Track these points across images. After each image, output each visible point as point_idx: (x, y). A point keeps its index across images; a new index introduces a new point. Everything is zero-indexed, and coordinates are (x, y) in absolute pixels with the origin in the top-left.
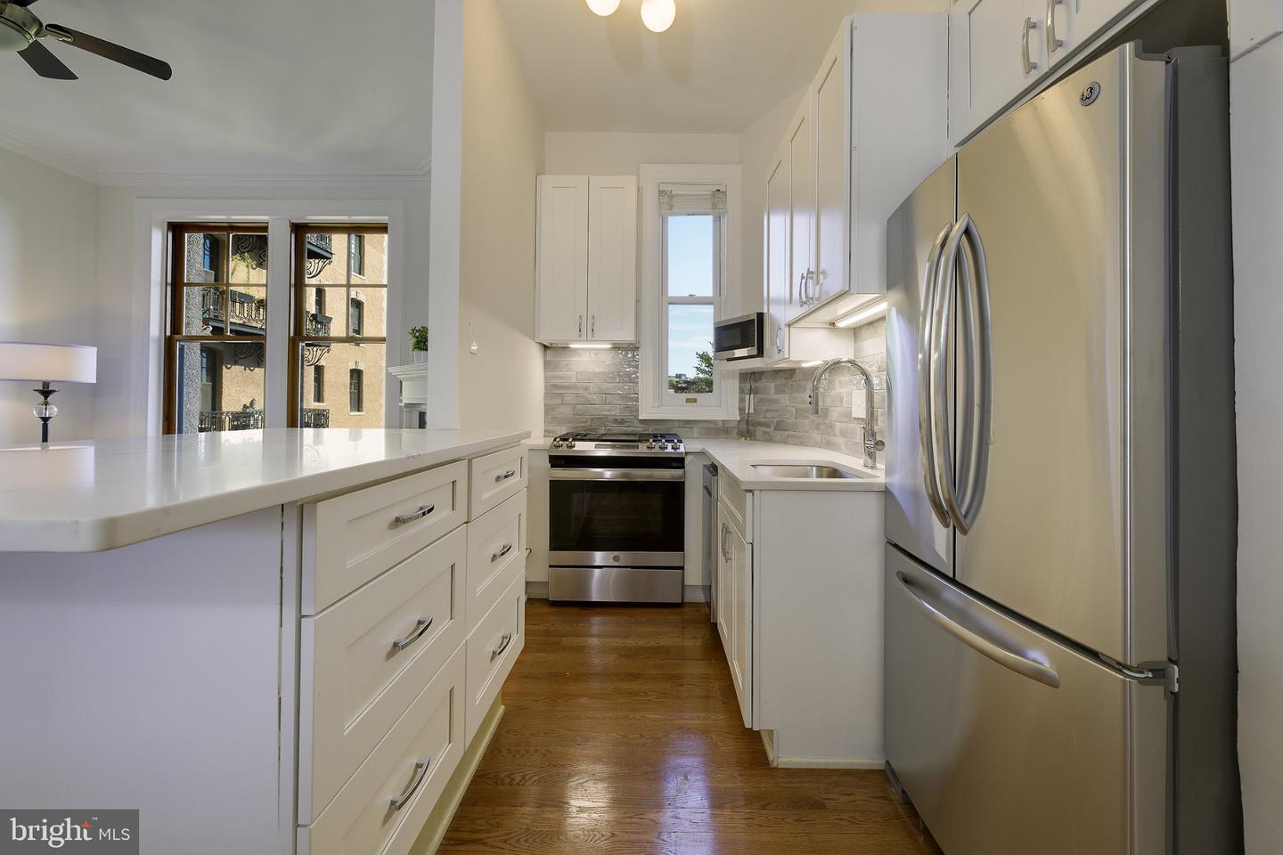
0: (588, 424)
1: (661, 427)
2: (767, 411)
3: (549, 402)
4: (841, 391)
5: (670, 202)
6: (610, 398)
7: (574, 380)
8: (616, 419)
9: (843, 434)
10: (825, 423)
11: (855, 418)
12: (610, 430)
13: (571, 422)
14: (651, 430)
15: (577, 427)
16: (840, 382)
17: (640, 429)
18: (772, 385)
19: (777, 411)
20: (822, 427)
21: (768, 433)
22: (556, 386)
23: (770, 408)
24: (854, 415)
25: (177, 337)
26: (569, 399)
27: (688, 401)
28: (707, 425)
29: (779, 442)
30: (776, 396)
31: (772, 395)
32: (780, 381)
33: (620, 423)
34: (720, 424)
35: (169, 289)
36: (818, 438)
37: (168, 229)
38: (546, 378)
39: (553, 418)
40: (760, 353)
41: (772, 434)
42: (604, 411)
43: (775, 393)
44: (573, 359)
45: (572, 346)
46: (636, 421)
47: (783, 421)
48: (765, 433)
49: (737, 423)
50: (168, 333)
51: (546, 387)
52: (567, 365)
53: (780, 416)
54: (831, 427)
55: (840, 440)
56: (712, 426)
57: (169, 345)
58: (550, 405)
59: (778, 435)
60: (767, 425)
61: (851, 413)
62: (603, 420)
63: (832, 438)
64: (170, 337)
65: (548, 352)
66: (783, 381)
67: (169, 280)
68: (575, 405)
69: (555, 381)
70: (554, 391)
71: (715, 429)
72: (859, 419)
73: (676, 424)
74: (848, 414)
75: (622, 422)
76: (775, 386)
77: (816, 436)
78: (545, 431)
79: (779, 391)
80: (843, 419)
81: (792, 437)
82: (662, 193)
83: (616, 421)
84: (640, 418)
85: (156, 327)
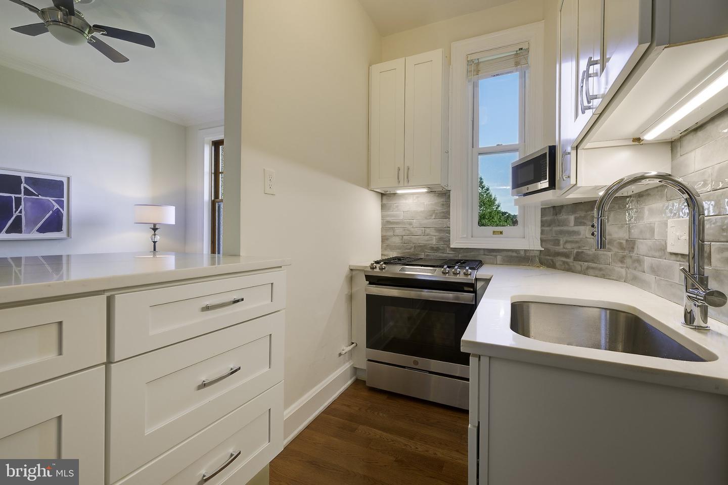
0: (412, 250)
1: (468, 254)
2: (566, 242)
3: (384, 234)
4: (652, 220)
5: (475, 68)
6: (428, 231)
7: (401, 218)
8: (433, 247)
9: (655, 270)
10: (631, 257)
11: (672, 254)
12: (427, 255)
13: (400, 249)
14: (460, 257)
15: (404, 253)
16: (651, 210)
17: (451, 255)
18: (572, 218)
19: (577, 242)
20: (628, 261)
21: (567, 263)
22: (389, 222)
23: (569, 239)
24: (670, 249)
25: (217, 200)
26: (399, 231)
27: (494, 232)
28: (510, 253)
29: (580, 272)
30: (576, 228)
31: (571, 225)
32: (581, 213)
33: (436, 250)
34: (522, 253)
35: (213, 175)
36: (623, 271)
37: (212, 145)
38: (382, 217)
39: (387, 246)
40: (552, 185)
41: (571, 264)
42: (422, 240)
43: (575, 225)
44: (402, 202)
45: (399, 192)
46: (448, 249)
47: (582, 252)
48: (564, 262)
49: (538, 253)
50: (213, 199)
51: (383, 224)
52: (397, 207)
53: (579, 248)
54: (639, 261)
55: (650, 277)
56: (514, 254)
57: (213, 204)
58: (385, 236)
59: (577, 265)
60: (566, 255)
61: (666, 248)
62: (423, 248)
63: (639, 274)
64: (214, 200)
65: (384, 197)
66: (583, 214)
67: (213, 171)
68: (402, 236)
69: (388, 219)
70: (387, 225)
71: (517, 257)
72: (676, 254)
73: (482, 252)
74: (662, 249)
75: (437, 249)
76: (576, 218)
77: (619, 269)
78: (382, 255)
79: (578, 222)
80: (657, 254)
81: (593, 268)
82: (470, 62)
83: (432, 249)
84: (452, 246)
85: (207, 195)
